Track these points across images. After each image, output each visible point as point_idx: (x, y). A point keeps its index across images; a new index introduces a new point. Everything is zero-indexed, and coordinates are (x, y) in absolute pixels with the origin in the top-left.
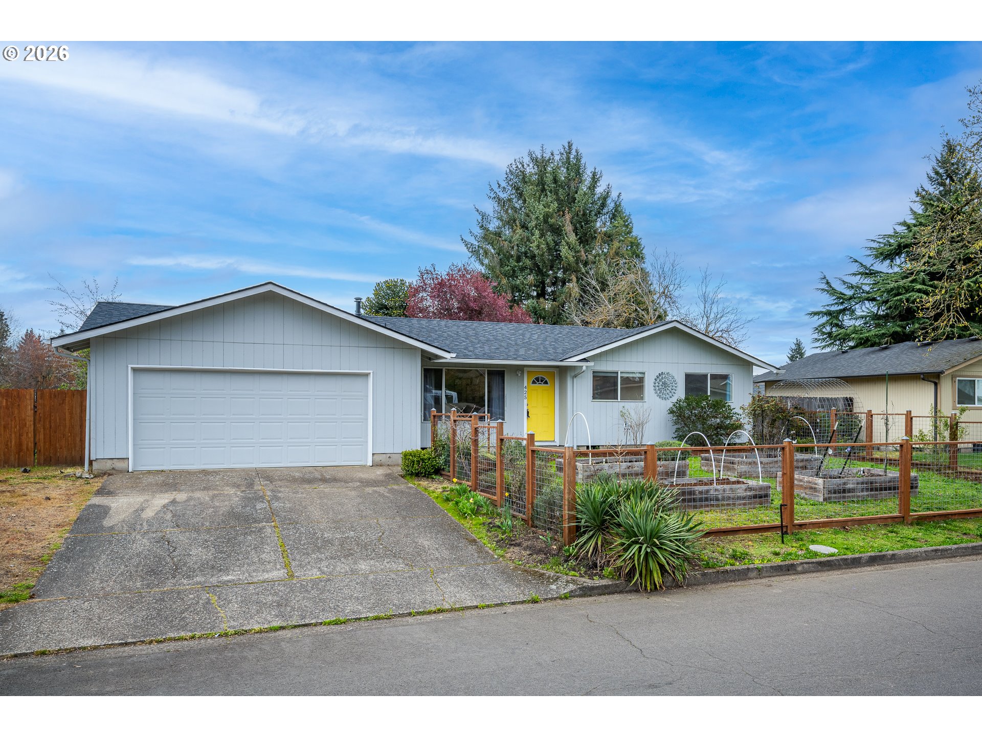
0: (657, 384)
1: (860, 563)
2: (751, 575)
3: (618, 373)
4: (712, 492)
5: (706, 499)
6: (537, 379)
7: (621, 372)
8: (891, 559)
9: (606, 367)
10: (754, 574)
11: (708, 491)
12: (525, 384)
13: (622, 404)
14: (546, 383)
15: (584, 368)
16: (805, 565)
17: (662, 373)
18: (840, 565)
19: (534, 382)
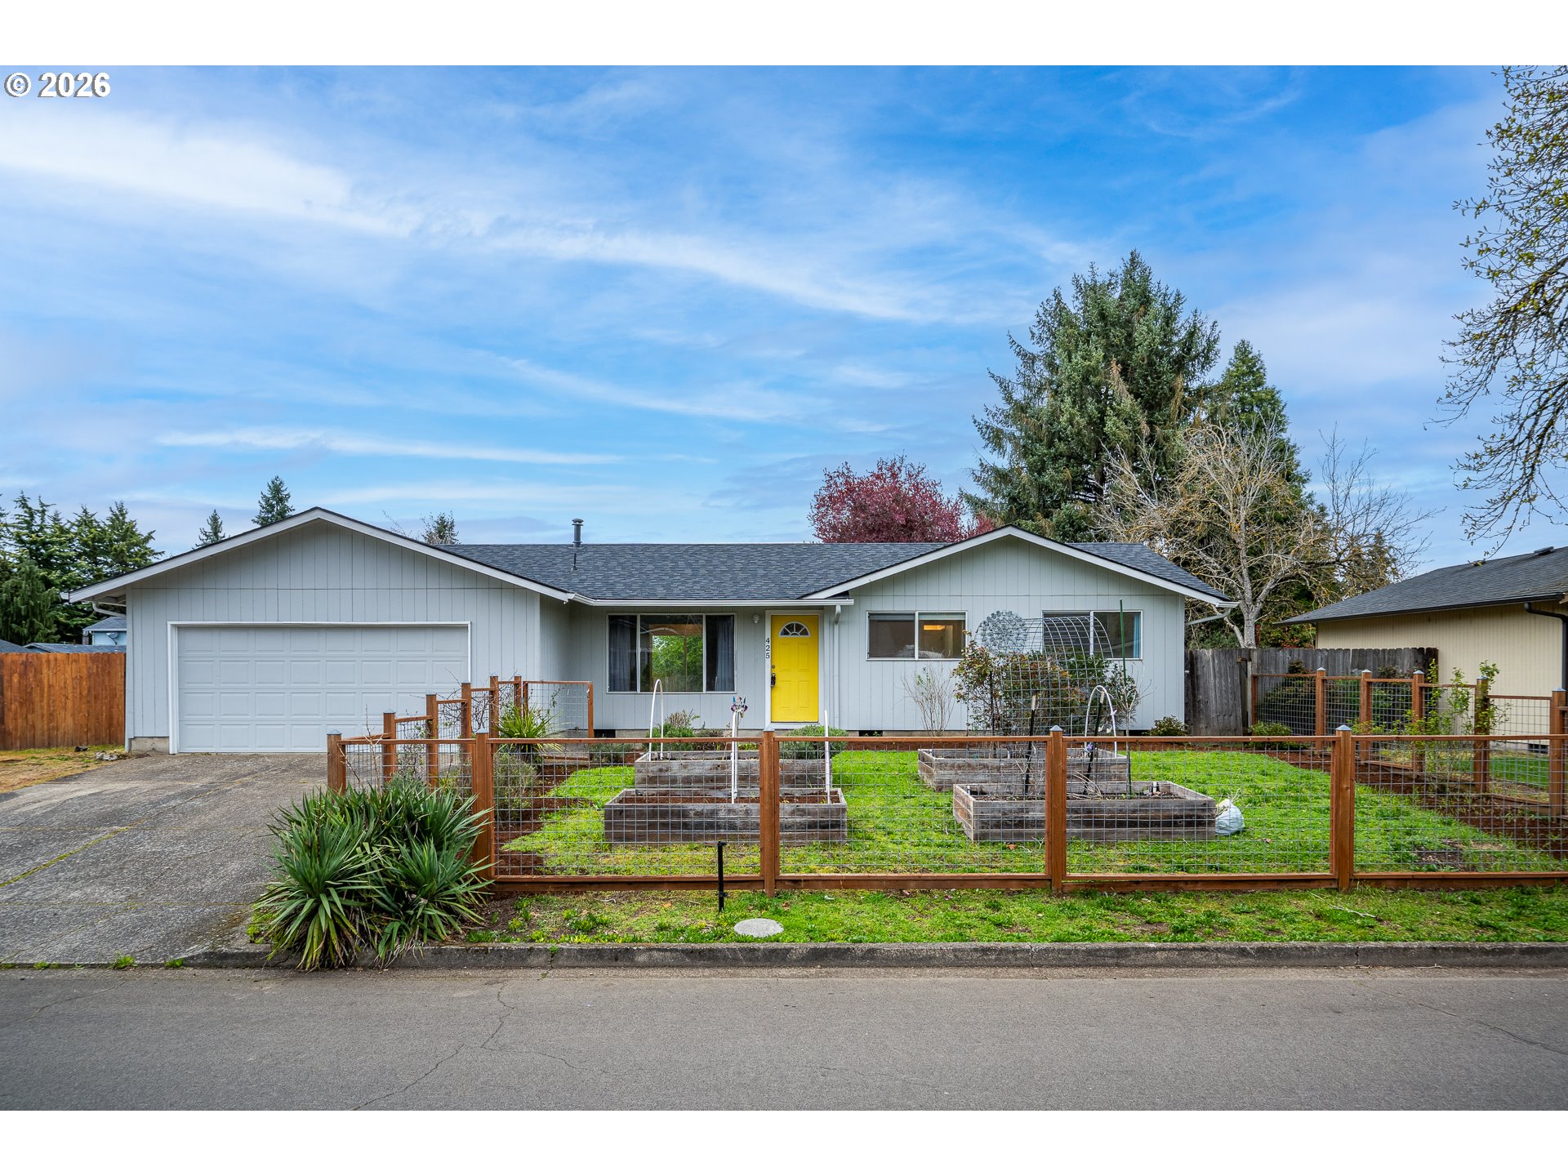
0: (988, 631)
1: (784, 959)
2: (533, 960)
3: (914, 615)
4: (722, 814)
5: (710, 826)
6: (790, 627)
7: (920, 614)
8: (863, 958)
9: (892, 604)
10: (542, 959)
11: (713, 813)
12: (768, 635)
13: (922, 665)
14: (805, 633)
15: (838, 609)
16: (655, 954)
17: (998, 612)
18: (736, 959)
19: (785, 633)
